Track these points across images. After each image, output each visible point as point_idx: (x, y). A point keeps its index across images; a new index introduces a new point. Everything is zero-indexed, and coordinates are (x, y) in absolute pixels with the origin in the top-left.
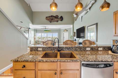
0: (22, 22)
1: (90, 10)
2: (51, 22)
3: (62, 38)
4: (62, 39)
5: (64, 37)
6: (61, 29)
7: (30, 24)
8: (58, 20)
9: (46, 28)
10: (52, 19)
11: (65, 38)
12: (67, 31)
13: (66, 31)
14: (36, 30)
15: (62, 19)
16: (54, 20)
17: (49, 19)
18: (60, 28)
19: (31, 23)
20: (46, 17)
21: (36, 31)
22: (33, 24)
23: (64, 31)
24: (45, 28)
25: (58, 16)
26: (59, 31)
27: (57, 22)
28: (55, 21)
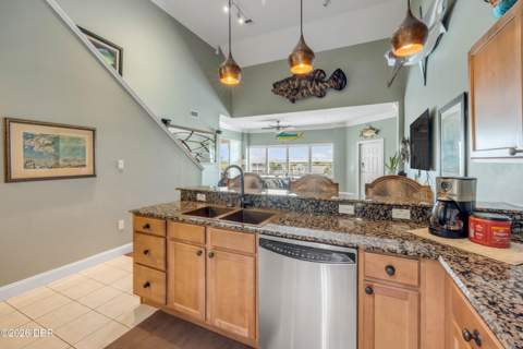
0: (195, 114)
1: (447, 29)
2: (293, 101)
3: (353, 167)
4: (355, 171)
5: (361, 164)
6: (348, 125)
7: (222, 117)
8: (321, 89)
9: (281, 124)
10: (297, 90)
11: (365, 169)
12: (377, 132)
13: (373, 133)
14: (249, 135)
15: (340, 80)
16: (305, 91)
17: (286, 91)
18: (344, 123)
19: (226, 113)
20: (274, 86)
21: (247, 138)
22: (232, 116)
23: (362, 135)
24: (275, 124)
25: (321, 71)
26: (339, 135)
27: (321, 96)
28: (309, 95)
